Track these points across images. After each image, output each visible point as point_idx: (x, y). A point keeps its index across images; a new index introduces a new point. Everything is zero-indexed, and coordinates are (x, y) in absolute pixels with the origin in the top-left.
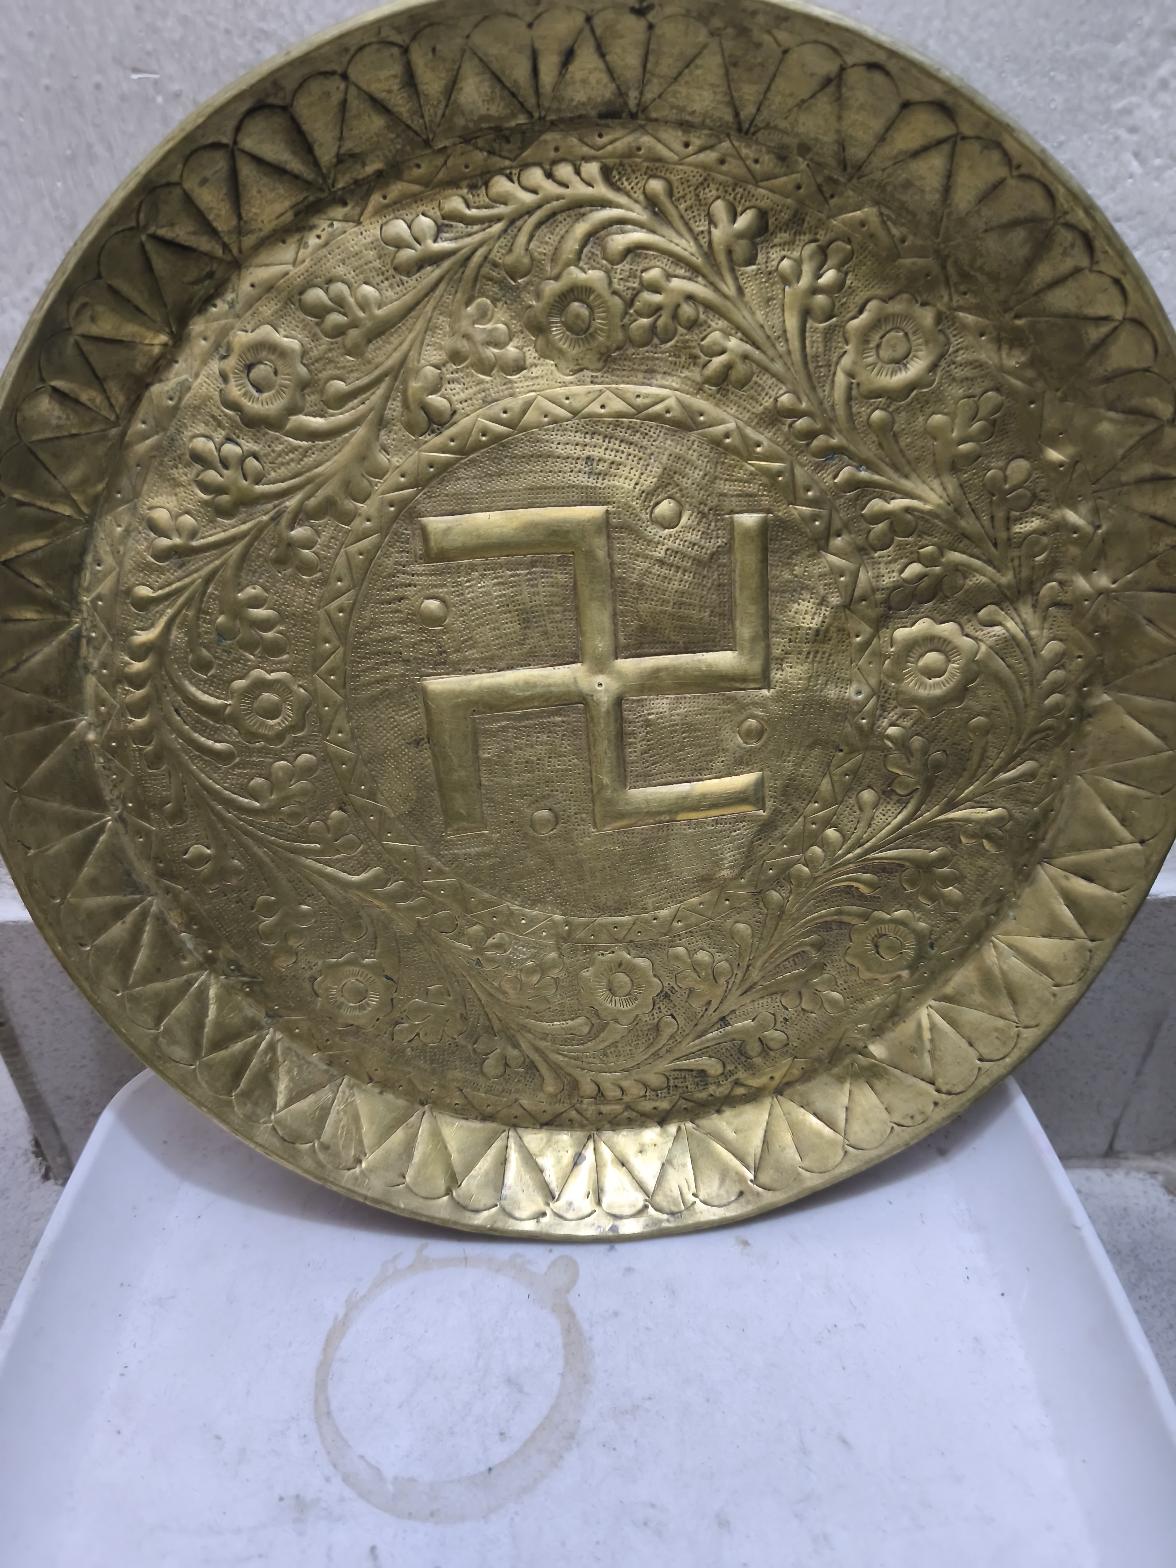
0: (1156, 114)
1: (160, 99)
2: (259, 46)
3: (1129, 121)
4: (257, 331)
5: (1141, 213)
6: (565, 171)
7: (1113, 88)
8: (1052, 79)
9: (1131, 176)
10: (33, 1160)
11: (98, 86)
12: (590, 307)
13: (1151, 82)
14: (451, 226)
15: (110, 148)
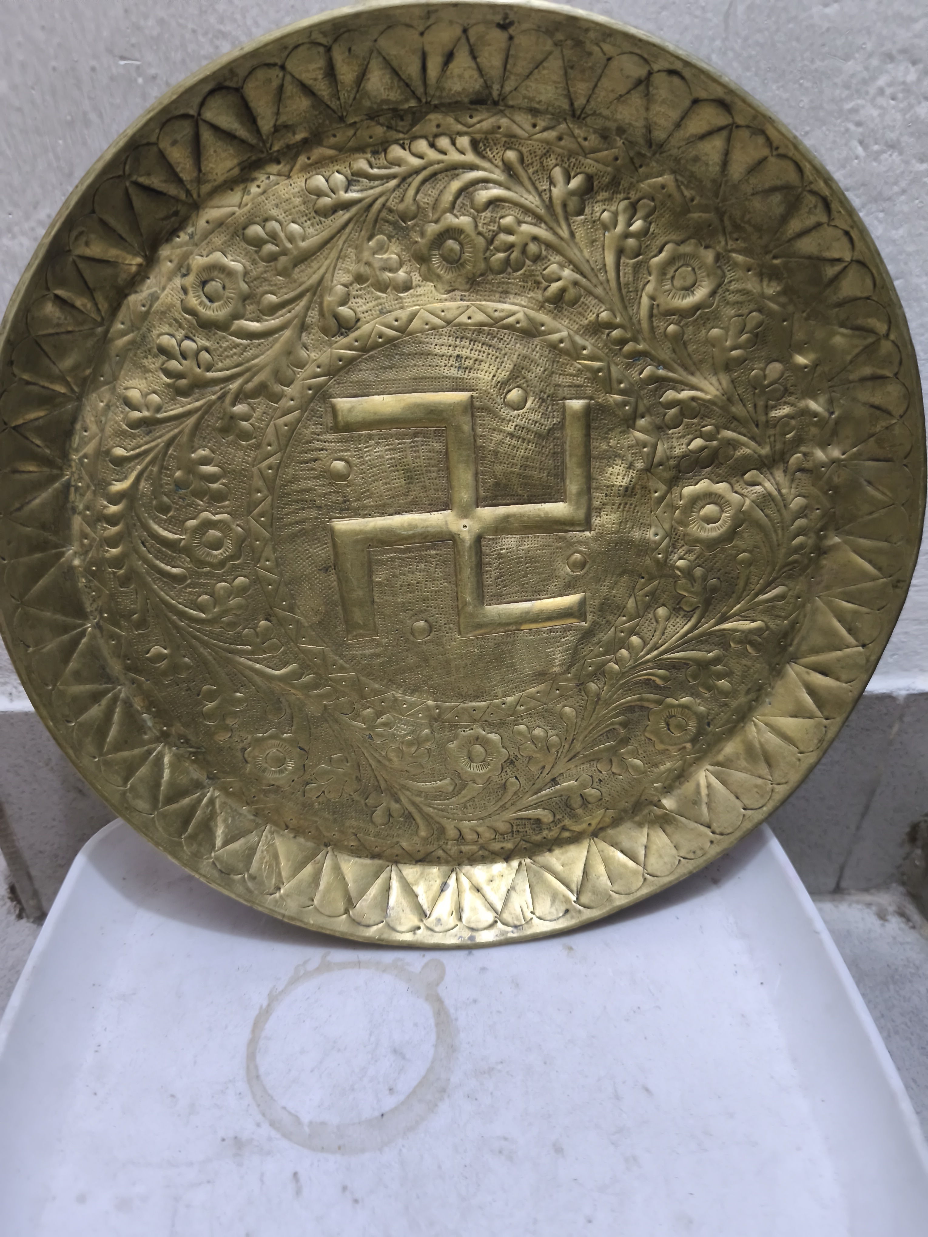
0: (875, 113)
1: (140, 80)
2: (217, 42)
3: (857, 118)
4: (211, 256)
5: (863, 185)
6: (444, 142)
7: (846, 93)
8: (801, 85)
9: (857, 158)
10: (9, 903)
11: (93, 69)
12: (461, 244)
13: (872, 90)
14: (359, 181)
15: (101, 116)
